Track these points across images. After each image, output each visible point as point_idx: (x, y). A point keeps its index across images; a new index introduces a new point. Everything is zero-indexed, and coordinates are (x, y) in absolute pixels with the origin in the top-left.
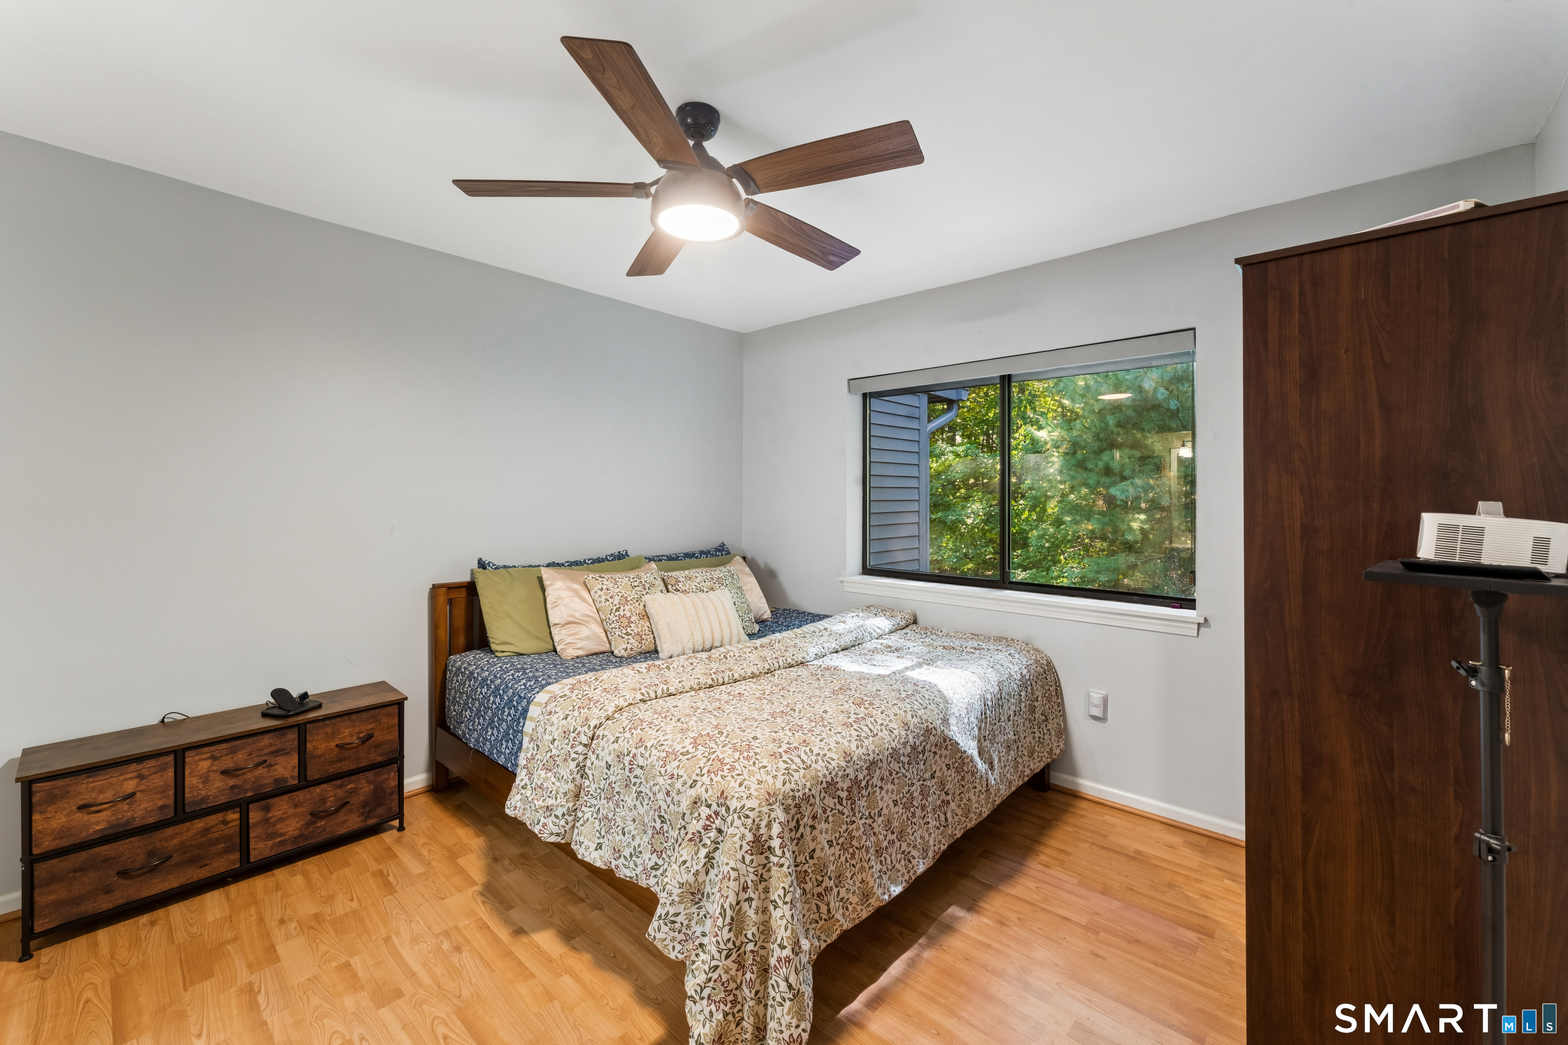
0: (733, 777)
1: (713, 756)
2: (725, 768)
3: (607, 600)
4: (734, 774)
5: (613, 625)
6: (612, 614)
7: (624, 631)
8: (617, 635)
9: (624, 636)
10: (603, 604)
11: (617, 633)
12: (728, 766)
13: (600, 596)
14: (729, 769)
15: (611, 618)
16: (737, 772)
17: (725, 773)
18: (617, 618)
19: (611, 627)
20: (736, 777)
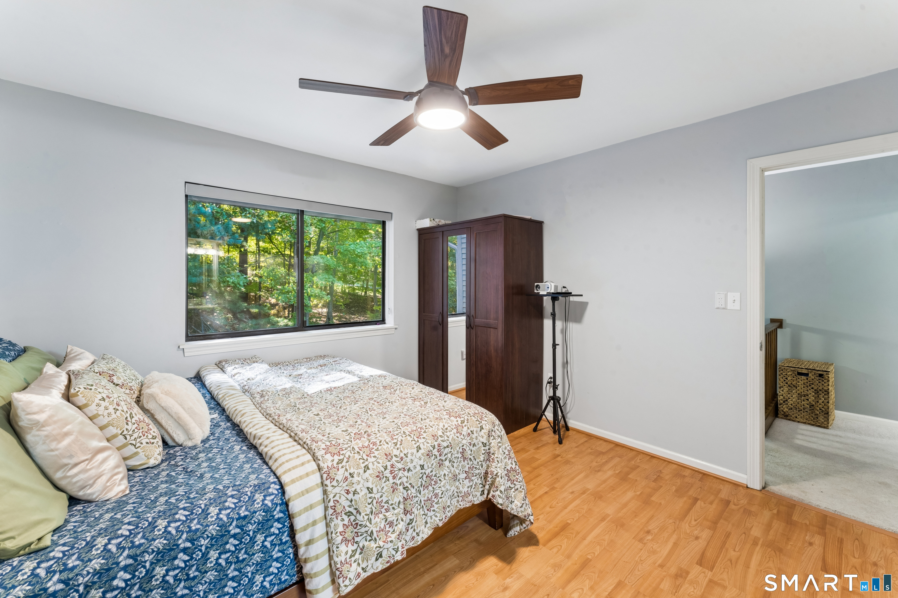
0: (441, 498)
1: (423, 503)
2: (433, 499)
3: (116, 410)
4: (440, 496)
5: (135, 435)
6: (130, 423)
7: (150, 436)
8: (144, 444)
9: (152, 441)
10: (114, 416)
11: (144, 442)
12: (434, 497)
13: (106, 408)
14: (435, 497)
15: (129, 428)
16: (440, 494)
17: (436, 501)
18: (136, 425)
19: (133, 438)
20: (442, 496)
